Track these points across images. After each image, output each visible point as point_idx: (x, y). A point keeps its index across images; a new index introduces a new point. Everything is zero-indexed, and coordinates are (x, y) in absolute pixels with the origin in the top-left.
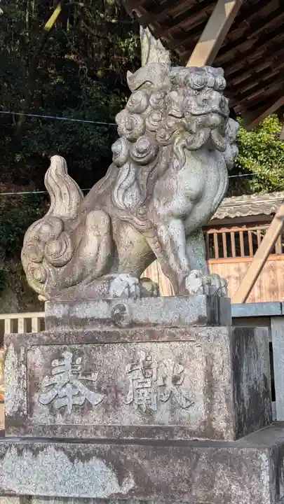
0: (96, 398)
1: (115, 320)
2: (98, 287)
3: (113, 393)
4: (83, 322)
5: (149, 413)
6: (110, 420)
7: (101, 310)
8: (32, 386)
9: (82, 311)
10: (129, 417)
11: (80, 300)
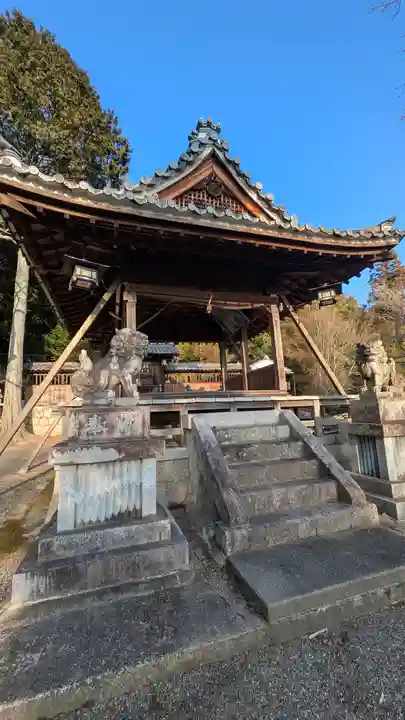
0: (105, 430)
1: (108, 405)
2: (103, 394)
3: (111, 428)
4: (97, 405)
5: (124, 433)
6: (110, 436)
7: (103, 402)
8: (81, 426)
9: (97, 402)
10: (117, 435)
11: (98, 398)
